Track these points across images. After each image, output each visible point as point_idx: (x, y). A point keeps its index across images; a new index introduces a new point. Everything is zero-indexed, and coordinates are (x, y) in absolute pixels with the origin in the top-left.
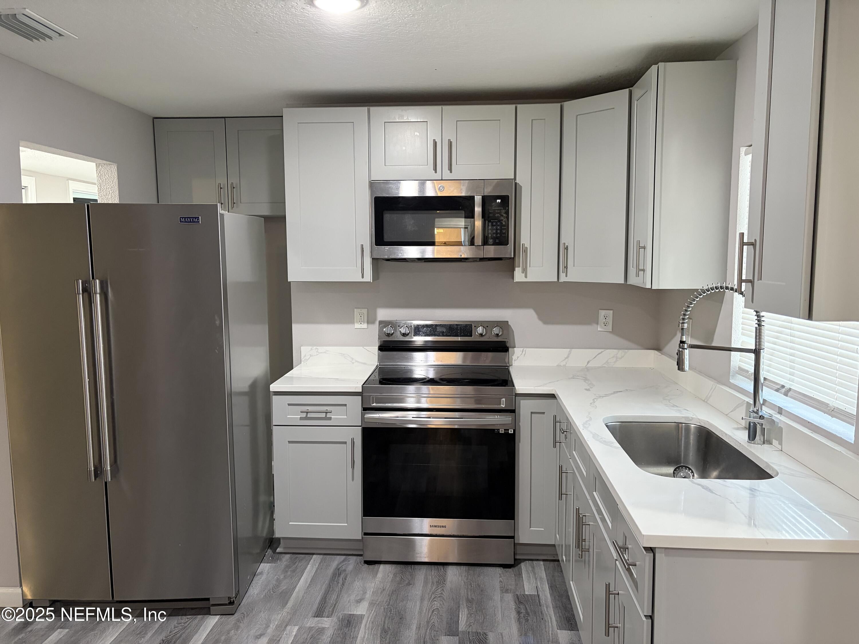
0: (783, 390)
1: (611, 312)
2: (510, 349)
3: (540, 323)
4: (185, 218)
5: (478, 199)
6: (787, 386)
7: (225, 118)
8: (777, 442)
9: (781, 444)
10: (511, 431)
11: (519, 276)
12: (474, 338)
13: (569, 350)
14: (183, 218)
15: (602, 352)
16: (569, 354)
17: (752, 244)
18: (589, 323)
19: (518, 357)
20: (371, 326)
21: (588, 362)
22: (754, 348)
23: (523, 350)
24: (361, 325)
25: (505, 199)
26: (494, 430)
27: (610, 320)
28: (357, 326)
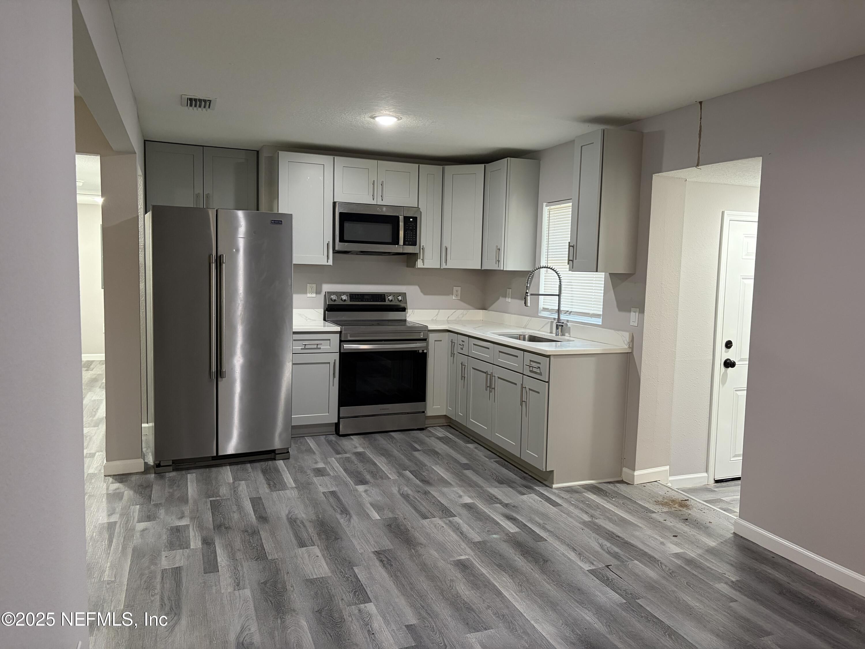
0: (568, 313)
1: (460, 288)
2: (406, 310)
3: (421, 294)
4: (274, 221)
5: (401, 218)
6: (570, 311)
7: (203, 146)
8: (568, 334)
9: (569, 334)
10: (425, 351)
11: (419, 264)
12: (387, 303)
13: (438, 310)
14: (273, 220)
15: (456, 311)
16: (438, 313)
17: (573, 246)
18: (448, 295)
19: (410, 315)
20: (318, 295)
21: (448, 317)
22: (558, 294)
23: (413, 311)
24: (312, 295)
25: (415, 219)
26: (416, 351)
27: (459, 292)
28: (309, 295)
